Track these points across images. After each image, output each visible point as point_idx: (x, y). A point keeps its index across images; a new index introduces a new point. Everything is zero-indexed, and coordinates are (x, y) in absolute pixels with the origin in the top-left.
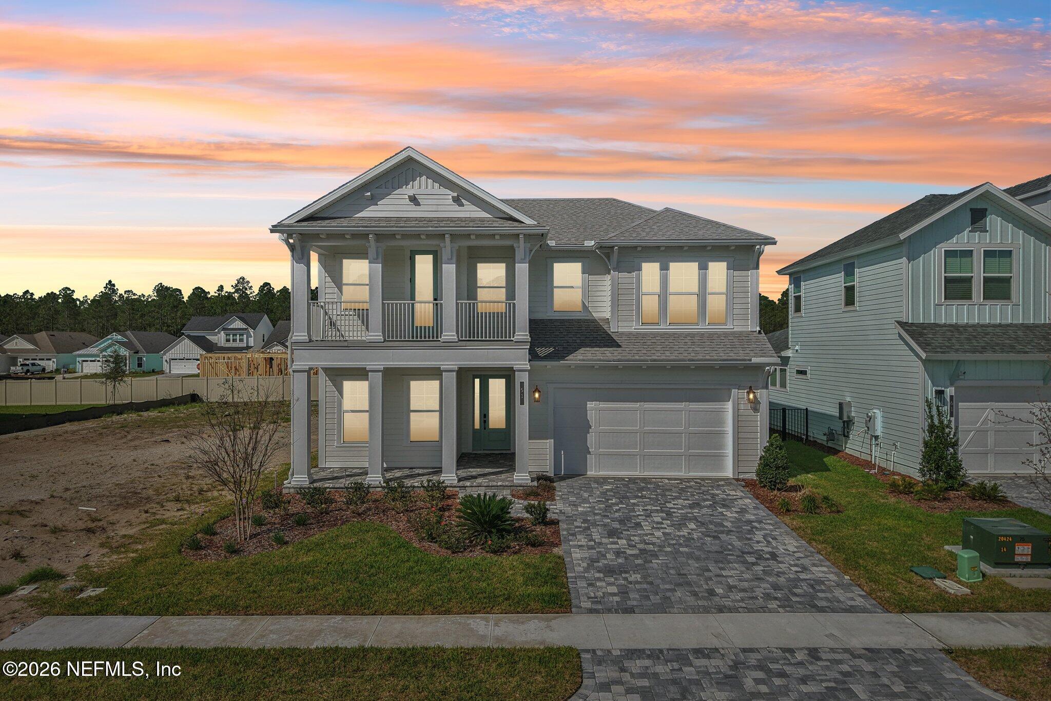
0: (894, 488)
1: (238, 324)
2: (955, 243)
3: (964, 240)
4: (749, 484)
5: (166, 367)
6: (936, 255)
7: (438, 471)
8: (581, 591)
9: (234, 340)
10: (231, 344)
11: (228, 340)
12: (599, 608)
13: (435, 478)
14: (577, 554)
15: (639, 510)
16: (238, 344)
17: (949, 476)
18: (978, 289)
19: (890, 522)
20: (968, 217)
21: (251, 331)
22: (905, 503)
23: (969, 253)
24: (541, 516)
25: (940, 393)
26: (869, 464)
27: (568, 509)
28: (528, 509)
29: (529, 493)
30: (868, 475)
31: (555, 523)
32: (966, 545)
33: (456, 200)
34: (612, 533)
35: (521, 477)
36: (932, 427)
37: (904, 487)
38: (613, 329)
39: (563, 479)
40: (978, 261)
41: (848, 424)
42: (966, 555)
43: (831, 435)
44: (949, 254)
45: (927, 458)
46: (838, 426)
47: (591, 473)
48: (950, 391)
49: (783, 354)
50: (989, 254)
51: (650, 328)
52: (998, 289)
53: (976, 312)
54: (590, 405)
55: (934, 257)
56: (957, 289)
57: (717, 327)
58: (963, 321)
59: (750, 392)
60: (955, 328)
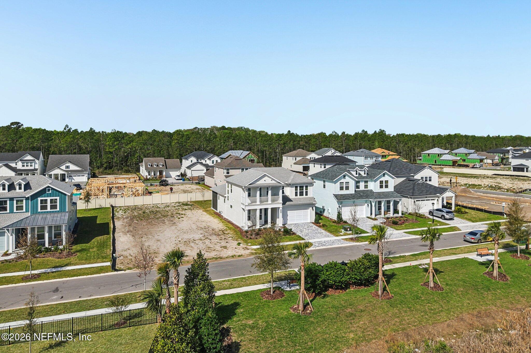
0: (333, 222)
1: (29, 158)
2: (341, 181)
3: (343, 180)
4: (313, 223)
6: (339, 183)
7: (267, 224)
8: (304, 238)
9: (27, 166)
10: (25, 168)
11: (23, 166)
12: (308, 239)
13: (266, 226)
15: (301, 229)
16: (29, 168)
17: (341, 220)
18: (344, 188)
19: (334, 227)
20: (343, 177)
21: (37, 161)
22: (335, 224)
23: (343, 183)
25: (339, 206)
26: (328, 218)
29: (284, 228)
30: (328, 220)
31: (292, 231)
32: (343, 229)
33: (272, 180)
34: (301, 232)
35: (281, 225)
36: (338, 212)
37: (334, 222)
38: (290, 197)
39: (284, 225)
40: (344, 183)
41: (324, 210)
42: (343, 230)
43: (321, 212)
44: (340, 183)
45: (338, 217)
46: (322, 211)
47: (288, 223)
48: (340, 206)
50: (346, 182)
51: (296, 197)
52: (347, 188)
53: (344, 192)
54: (288, 212)
55: (338, 183)
56: (341, 188)
57: (307, 196)
58: (342, 194)
59: (313, 208)
60: (341, 195)
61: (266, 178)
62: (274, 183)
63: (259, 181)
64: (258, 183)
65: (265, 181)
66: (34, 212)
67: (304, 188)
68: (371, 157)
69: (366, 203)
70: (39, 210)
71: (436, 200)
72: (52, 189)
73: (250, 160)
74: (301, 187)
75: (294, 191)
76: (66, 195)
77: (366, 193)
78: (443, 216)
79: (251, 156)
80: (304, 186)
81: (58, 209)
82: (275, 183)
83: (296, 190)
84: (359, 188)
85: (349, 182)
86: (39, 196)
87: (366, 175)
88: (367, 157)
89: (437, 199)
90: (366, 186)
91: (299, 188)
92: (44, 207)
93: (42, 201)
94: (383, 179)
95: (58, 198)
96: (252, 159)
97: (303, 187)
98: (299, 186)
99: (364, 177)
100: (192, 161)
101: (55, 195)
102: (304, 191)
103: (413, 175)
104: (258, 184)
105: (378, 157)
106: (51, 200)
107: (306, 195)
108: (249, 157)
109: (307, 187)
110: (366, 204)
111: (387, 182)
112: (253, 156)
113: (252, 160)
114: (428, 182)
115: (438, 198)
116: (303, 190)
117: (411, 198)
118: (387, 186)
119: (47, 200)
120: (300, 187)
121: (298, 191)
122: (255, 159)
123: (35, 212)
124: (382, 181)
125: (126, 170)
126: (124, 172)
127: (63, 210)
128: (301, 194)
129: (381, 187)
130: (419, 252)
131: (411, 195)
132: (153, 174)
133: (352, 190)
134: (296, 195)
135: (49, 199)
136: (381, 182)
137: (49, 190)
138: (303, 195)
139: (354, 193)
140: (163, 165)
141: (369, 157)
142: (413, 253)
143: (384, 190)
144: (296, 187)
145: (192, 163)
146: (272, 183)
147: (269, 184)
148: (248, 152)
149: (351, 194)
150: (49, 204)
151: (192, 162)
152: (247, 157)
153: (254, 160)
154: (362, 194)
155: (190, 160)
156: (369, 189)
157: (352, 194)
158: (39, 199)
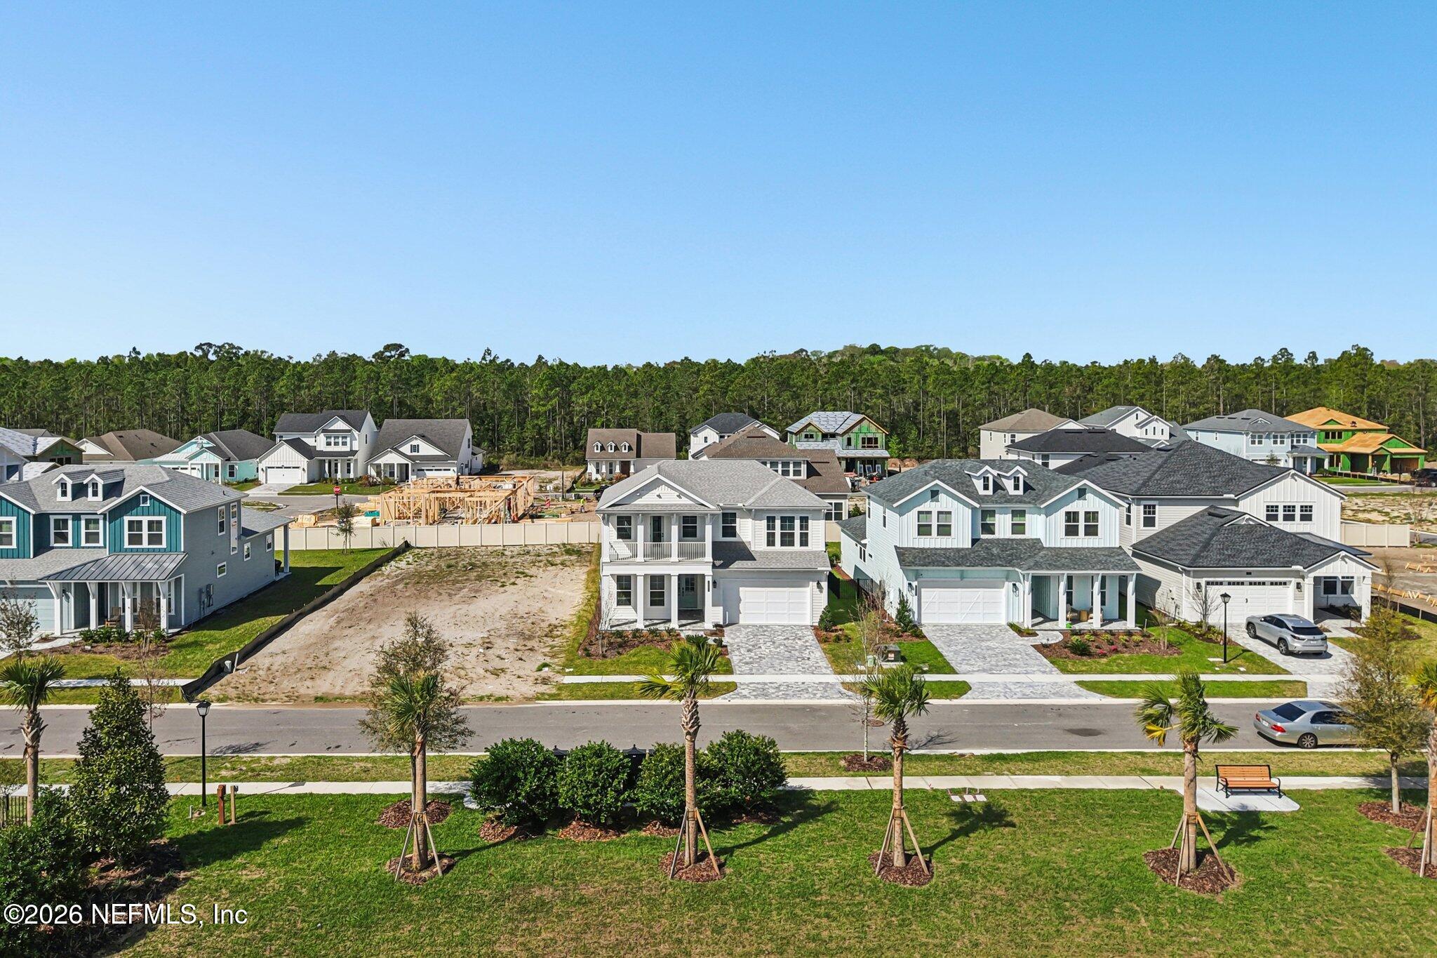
1: (340, 425)
2: (921, 508)
3: (928, 506)
4: (813, 628)
5: (261, 476)
6: (915, 512)
7: (669, 621)
8: (736, 669)
9: (336, 444)
10: (332, 448)
11: (329, 444)
12: (742, 673)
13: (667, 625)
14: (735, 658)
15: (761, 641)
16: (340, 448)
17: (906, 625)
18: (934, 530)
20: (929, 494)
21: (356, 433)
23: (930, 513)
24: (719, 643)
25: (910, 585)
27: (731, 641)
28: (715, 641)
29: (713, 634)
31: (726, 646)
33: (679, 496)
34: (749, 651)
35: (708, 625)
36: (901, 602)
37: (889, 631)
38: (752, 548)
39: (727, 626)
40: (934, 516)
44: (920, 513)
45: (898, 617)
47: (741, 622)
48: (915, 584)
49: (863, 542)
50: (939, 513)
51: (771, 548)
52: (944, 530)
53: (934, 542)
54: (741, 589)
55: (912, 515)
56: (924, 530)
57: (804, 548)
58: (927, 546)
59: (818, 583)
60: (922, 550)
61: (661, 490)
62: (686, 505)
63: (640, 496)
64: (638, 502)
65: (659, 496)
66: (116, 548)
67: (797, 523)
68: (1275, 437)
69: (1007, 579)
70: (126, 545)
71: (1292, 586)
72: (152, 497)
73: (863, 439)
74: (787, 521)
75: (765, 531)
76: (180, 513)
77: (1012, 549)
78: (1281, 640)
79: (868, 429)
80: (797, 516)
81: (164, 545)
82: (690, 505)
83: (771, 526)
84: (993, 533)
85: (950, 513)
86: (126, 513)
87: (1020, 492)
88: (1260, 437)
89: (1294, 581)
90: (1018, 528)
91: (778, 523)
92: (136, 539)
93: (131, 523)
94: (1079, 506)
95: (163, 519)
96: (870, 436)
97: (792, 519)
98: (778, 516)
99: (1011, 499)
100: (706, 438)
101: (157, 511)
102: (797, 531)
103: (1232, 496)
104: (639, 505)
105: (1305, 436)
106: (150, 523)
107: (804, 542)
108: (860, 429)
109: (804, 520)
110: (1009, 585)
111: (1092, 516)
112: (873, 429)
113: (870, 440)
114: (1280, 524)
115: (1300, 580)
116: (792, 528)
117: (1188, 573)
118: (1091, 531)
119: (141, 522)
120: (783, 519)
121: (778, 531)
122: (878, 436)
123: (118, 548)
124: (1076, 514)
125: (577, 459)
126: (572, 463)
127: (173, 547)
128: (787, 540)
129: (1071, 531)
130: (1025, 751)
131: (1187, 562)
132: (604, 469)
133: (961, 538)
134: (771, 542)
135: (145, 520)
136: (1072, 517)
137: (145, 500)
138: (792, 544)
139: (968, 545)
140: (630, 448)
141: (1268, 437)
142: (995, 751)
143: (1081, 541)
144: (771, 520)
145: (706, 444)
146: (680, 505)
147: (671, 505)
148: (860, 417)
149: (958, 550)
150: (145, 532)
151: (706, 441)
152: (856, 430)
153: (876, 439)
154: (995, 551)
155: (702, 435)
156: (1027, 535)
157: (963, 549)
158: (127, 519)
